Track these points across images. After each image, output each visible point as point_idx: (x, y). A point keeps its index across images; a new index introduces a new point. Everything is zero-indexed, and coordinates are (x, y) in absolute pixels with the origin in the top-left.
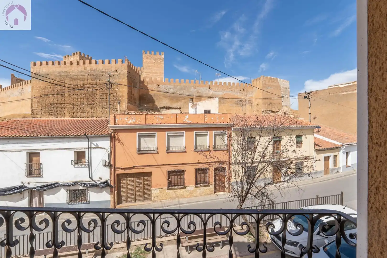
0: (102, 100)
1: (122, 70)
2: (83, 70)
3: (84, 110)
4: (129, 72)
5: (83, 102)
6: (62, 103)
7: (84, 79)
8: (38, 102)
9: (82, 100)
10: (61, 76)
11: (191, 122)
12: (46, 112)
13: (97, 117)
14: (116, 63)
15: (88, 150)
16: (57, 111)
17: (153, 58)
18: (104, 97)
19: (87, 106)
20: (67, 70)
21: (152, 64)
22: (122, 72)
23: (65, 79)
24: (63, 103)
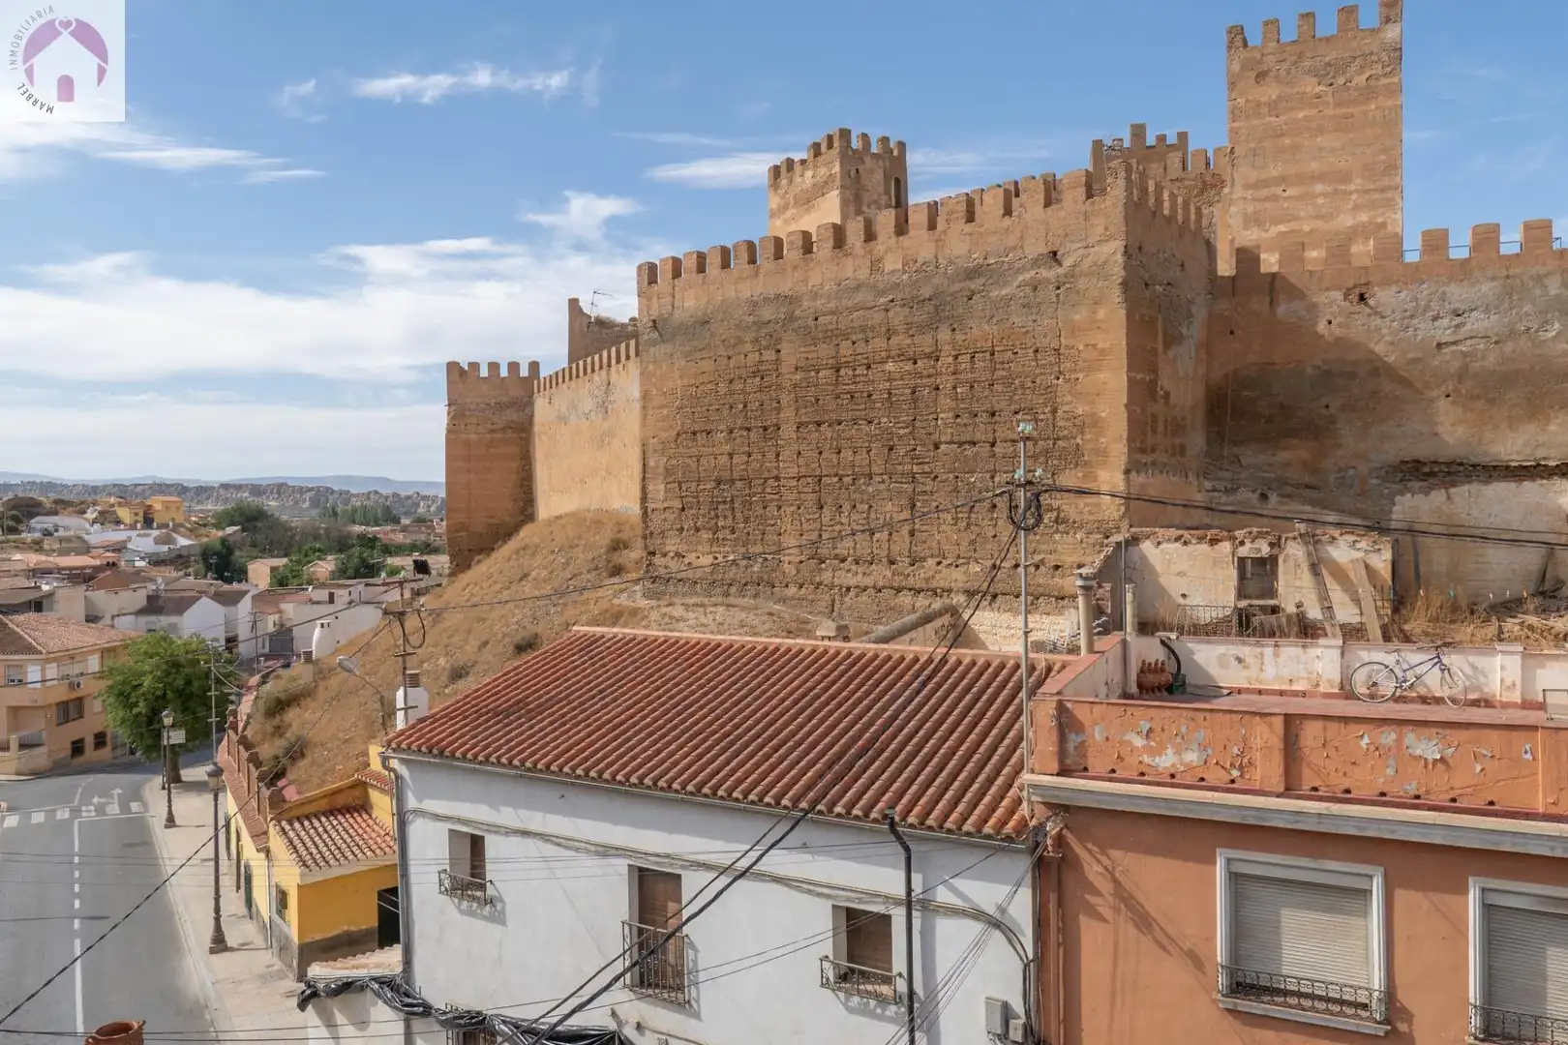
0: (970, 451)
1: (1091, 241)
2: (863, 274)
3: (873, 516)
4: (1133, 252)
5: (866, 470)
6: (766, 475)
7: (872, 328)
8: (668, 473)
9: (861, 458)
10: (760, 324)
12: (700, 523)
13: (939, 563)
14: (1048, 204)
15: (903, 911)
16: (746, 520)
17: (1307, 63)
18: (978, 436)
19: (885, 494)
20: (786, 286)
21: (1301, 114)
22: (1089, 261)
23: (779, 341)
24: (775, 472)
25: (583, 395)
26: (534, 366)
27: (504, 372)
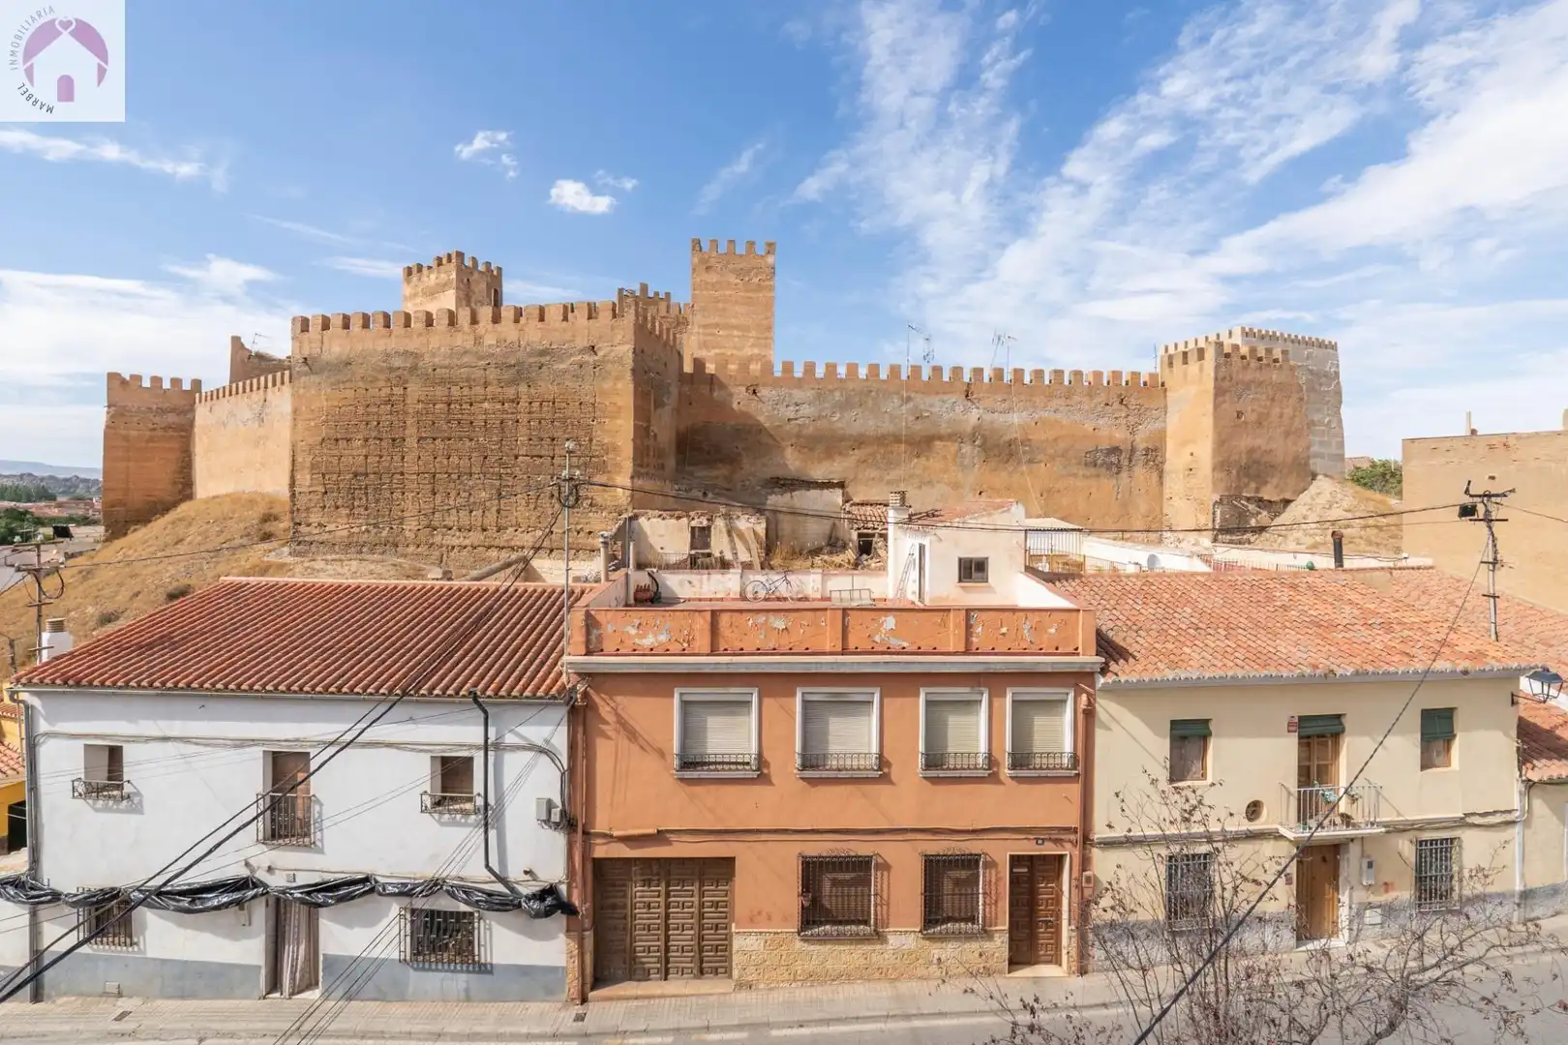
0: (538, 461)
1: (614, 343)
2: (469, 344)
3: (471, 499)
4: (638, 353)
5: (468, 471)
6: (393, 471)
7: (474, 380)
8: (313, 466)
9: (464, 463)
10: (391, 369)
11: (905, 644)
12: (339, 503)
13: (516, 531)
14: (590, 318)
15: (482, 753)
16: (377, 501)
17: (731, 266)
18: (543, 453)
19: (481, 486)
20: (413, 345)
21: (727, 293)
22: (613, 354)
23: (406, 382)
24: (400, 470)
25: (243, 407)
26: (197, 384)
27: (166, 385)
